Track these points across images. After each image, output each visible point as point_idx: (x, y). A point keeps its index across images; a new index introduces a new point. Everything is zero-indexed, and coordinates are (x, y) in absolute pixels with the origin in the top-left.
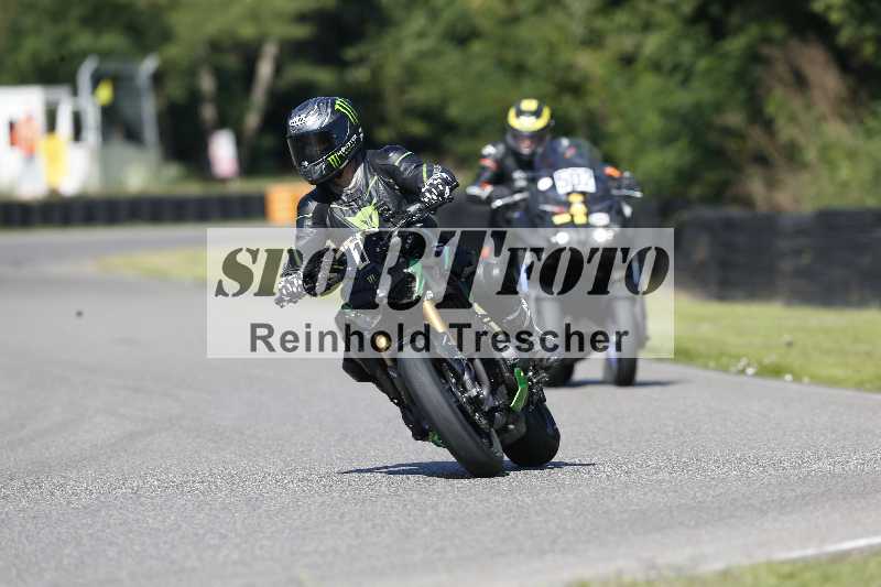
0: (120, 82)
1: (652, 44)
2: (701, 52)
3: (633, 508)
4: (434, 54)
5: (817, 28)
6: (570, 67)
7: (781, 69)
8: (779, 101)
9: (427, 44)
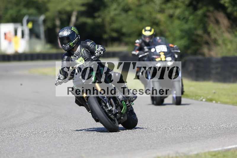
0: (34, 22)
1: (178, 12)
2: (191, 14)
3: (172, 137)
4: (119, 15)
5: (222, 8)
6: (155, 18)
7: (212, 19)
8: (212, 27)
9: (117, 12)
